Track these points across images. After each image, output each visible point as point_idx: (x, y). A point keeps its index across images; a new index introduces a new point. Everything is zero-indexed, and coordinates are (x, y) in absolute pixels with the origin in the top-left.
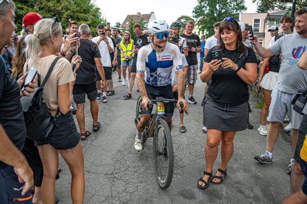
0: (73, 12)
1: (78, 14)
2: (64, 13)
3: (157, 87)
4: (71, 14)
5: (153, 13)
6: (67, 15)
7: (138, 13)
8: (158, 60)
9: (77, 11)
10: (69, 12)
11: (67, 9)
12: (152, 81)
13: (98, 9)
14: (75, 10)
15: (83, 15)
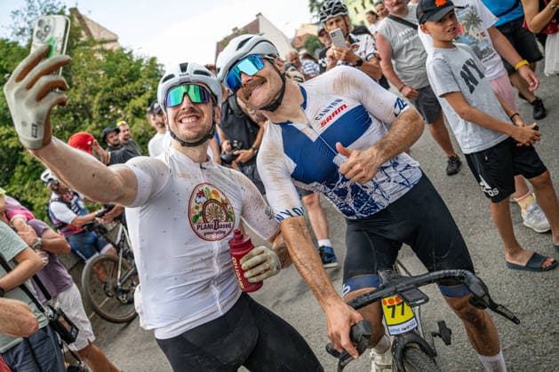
0: (107, 90)
1: (119, 89)
2: (90, 102)
3: (385, 211)
4: (107, 96)
5: (260, 14)
6: (100, 102)
7: (234, 30)
8: (314, 138)
9: (113, 86)
10: (99, 94)
11: (93, 92)
12: (358, 206)
13: (153, 59)
14: (109, 86)
15: (130, 87)
